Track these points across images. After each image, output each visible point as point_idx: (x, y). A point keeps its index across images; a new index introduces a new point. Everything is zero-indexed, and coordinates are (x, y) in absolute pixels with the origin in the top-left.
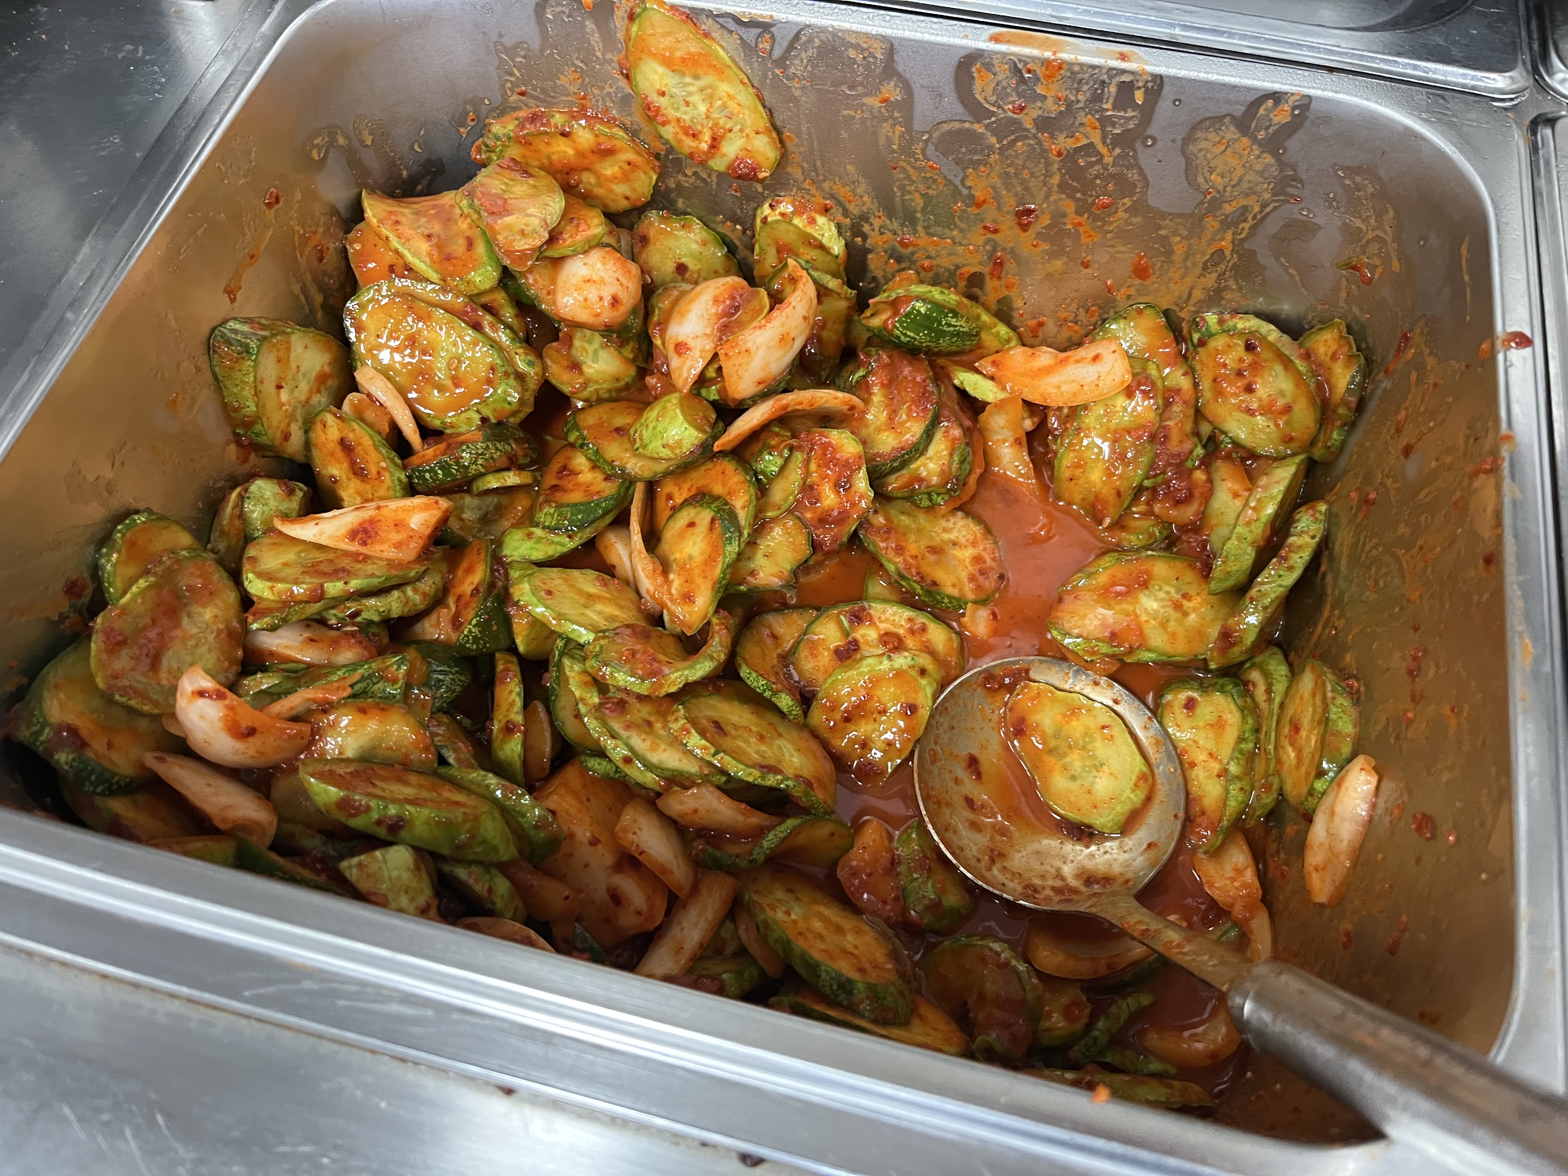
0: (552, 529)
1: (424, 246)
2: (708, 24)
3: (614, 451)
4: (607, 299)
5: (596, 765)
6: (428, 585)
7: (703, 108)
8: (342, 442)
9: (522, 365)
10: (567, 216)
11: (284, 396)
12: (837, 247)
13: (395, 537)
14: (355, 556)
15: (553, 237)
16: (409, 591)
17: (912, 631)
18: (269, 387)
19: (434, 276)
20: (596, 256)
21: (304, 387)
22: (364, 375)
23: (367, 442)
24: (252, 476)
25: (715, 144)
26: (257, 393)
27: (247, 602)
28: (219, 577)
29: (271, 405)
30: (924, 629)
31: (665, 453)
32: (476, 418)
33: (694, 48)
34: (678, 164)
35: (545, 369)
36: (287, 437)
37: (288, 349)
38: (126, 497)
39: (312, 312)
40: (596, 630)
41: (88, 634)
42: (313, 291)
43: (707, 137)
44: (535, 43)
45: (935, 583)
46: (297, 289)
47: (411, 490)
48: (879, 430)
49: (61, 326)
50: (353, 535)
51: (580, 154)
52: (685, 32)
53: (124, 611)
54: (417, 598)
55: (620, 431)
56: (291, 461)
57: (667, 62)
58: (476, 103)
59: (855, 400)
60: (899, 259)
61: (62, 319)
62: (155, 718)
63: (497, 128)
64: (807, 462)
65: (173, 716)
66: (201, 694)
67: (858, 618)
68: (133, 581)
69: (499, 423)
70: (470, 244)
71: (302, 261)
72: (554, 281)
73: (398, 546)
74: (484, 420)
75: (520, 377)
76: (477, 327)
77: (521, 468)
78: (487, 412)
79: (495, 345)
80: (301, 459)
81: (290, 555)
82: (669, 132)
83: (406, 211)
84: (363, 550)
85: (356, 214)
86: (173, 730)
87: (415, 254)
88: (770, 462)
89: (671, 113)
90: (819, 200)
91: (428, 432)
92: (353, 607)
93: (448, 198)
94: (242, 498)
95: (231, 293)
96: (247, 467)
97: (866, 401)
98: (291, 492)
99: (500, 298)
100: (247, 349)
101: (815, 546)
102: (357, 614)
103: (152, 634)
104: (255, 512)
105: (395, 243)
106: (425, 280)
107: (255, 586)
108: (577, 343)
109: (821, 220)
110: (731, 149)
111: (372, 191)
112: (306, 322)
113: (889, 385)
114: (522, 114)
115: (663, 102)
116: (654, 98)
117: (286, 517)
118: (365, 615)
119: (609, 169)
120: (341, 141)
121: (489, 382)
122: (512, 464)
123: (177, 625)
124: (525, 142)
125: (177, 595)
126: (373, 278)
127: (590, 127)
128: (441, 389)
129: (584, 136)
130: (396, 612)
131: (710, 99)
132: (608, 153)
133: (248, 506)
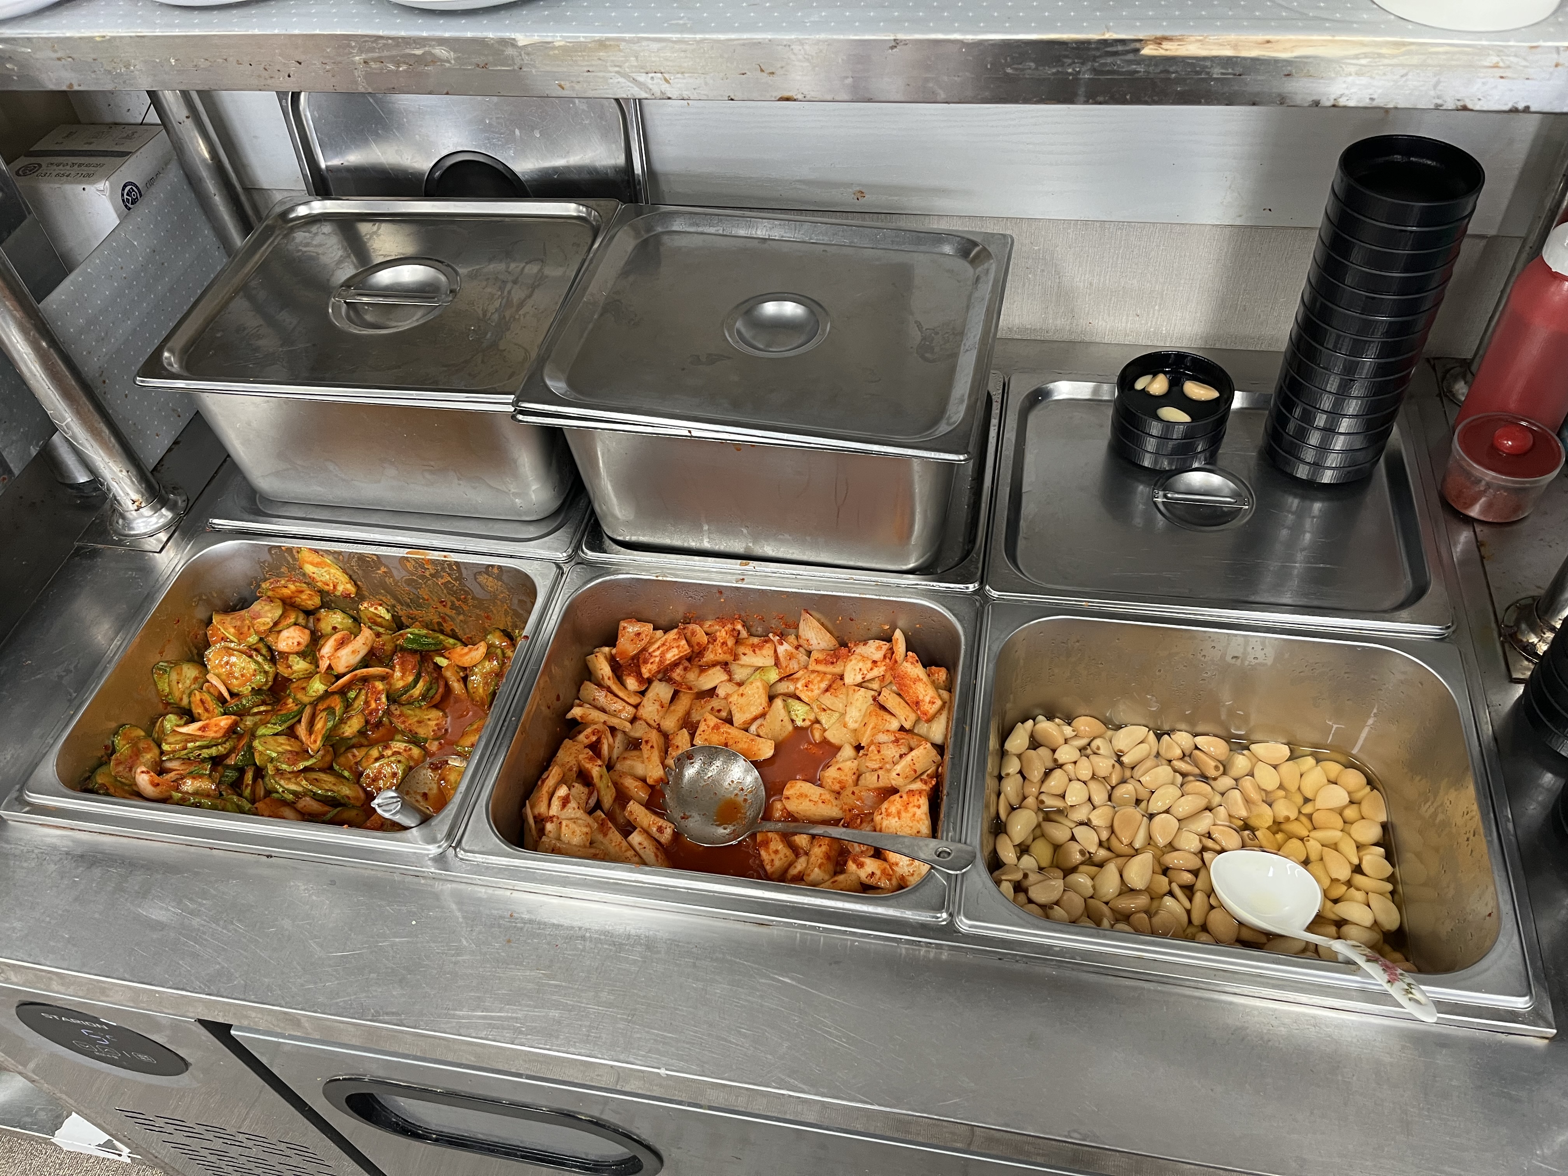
0: (275, 724)
1: (232, 630)
2: (321, 553)
3: (300, 696)
4: (296, 644)
5: (275, 795)
6: (228, 745)
7: (328, 577)
8: (201, 700)
9: (267, 667)
10: (283, 616)
11: (180, 686)
12: (388, 616)
13: (215, 729)
14: (201, 737)
15: (276, 624)
16: (220, 747)
17: (405, 750)
18: (174, 683)
19: (236, 640)
20: (292, 629)
21: (188, 682)
22: (210, 677)
23: (209, 699)
24: (167, 714)
25: (335, 587)
26: (169, 685)
27: (162, 753)
28: (153, 745)
29: (175, 689)
30: (410, 749)
31: (314, 694)
32: (250, 688)
33: (319, 560)
34: (328, 593)
35: (277, 669)
36: (181, 699)
37: (182, 670)
38: (123, 721)
39: (193, 656)
40: (278, 753)
41: (110, 760)
42: (193, 649)
43: (332, 585)
44: (271, 560)
45: (416, 733)
46: (186, 649)
47: (225, 714)
48: (398, 680)
49: (105, 669)
50: (200, 729)
51: (292, 592)
52: (315, 556)
53: (121, 754)
54: (223, 750)
55: (304, 688)
56: (184, 708)
57: (312, 564)
58: (255, 578)
59: (388, 670)
60: (412, 619)
61: (106, 667)
62: (130, 785)
63: (264, 585)
64: (367, 694)
65: (136, 784)
66: (143, 772)
67: (386, 747)
68: (124, 745)
69: (260, 689)
70: (249, 629)
71: (188, 640)
72: (277, 638)
73: (216, 732)
74: (253, 688)
75: (266, 672)
76: (251, 657)
77: (267, 704)
78: (253, 686)
79: (257, 662)
80: (187, 707)
81: (179, 738)
82: (319, 584)
83: (228, 619)
84: (203, 734)
85: (210, 621)
86: (136, 789)
87: (229, 633)
88: (352, 694)
89: (318, 579)
90: (377, 602)
91: (232, 695)
92: (199, 752)
93: (243, 612)
94: (162, 722)
95: (161, 653)
96: (166, 711)
97: (394, 671)
98: (181, 718)
99: (261, 645)
100: (166, 671)
101: (367, 722)
102: (200, 755)
103: (130, 761)
104: (168, 726)
105: (222, 630)
106: (232, 641)
107: (165, 747)
108: (290, 659)
109: (380, 608)
110: (340, 588)
111: (217, 612)
112: (190, 661)
113: (403, 664)
114: (272, 580)
115: (315, 575)
116: (311, 574)
117: (178, 726)
118: (203, 755)
119: (304, 597)
120: (204, 597)
121: (254, 675)
122: (264, 703)
123: (138, 759)
124: (273, 590)
125: (138, 750)
126: (216, 642)
127: (293, 584)
128: (237, 679)
129: (292, 587)
130: (214, 755)
131: (329, 574)
132: (302, 592)
133: (166, 723)
